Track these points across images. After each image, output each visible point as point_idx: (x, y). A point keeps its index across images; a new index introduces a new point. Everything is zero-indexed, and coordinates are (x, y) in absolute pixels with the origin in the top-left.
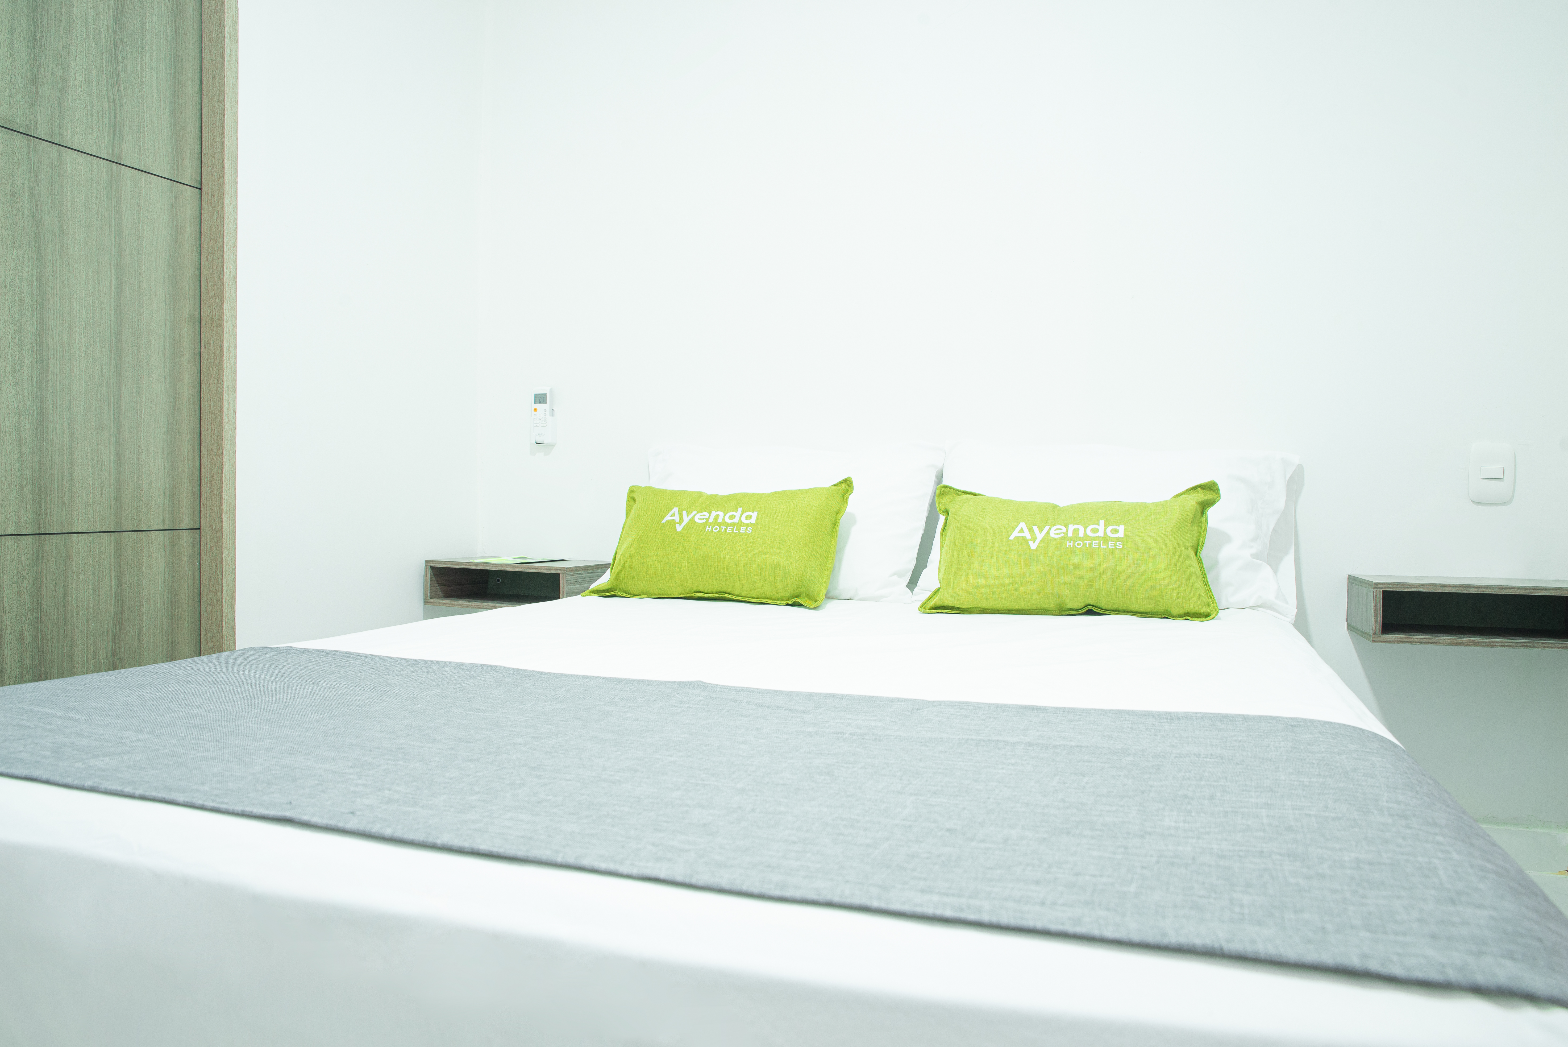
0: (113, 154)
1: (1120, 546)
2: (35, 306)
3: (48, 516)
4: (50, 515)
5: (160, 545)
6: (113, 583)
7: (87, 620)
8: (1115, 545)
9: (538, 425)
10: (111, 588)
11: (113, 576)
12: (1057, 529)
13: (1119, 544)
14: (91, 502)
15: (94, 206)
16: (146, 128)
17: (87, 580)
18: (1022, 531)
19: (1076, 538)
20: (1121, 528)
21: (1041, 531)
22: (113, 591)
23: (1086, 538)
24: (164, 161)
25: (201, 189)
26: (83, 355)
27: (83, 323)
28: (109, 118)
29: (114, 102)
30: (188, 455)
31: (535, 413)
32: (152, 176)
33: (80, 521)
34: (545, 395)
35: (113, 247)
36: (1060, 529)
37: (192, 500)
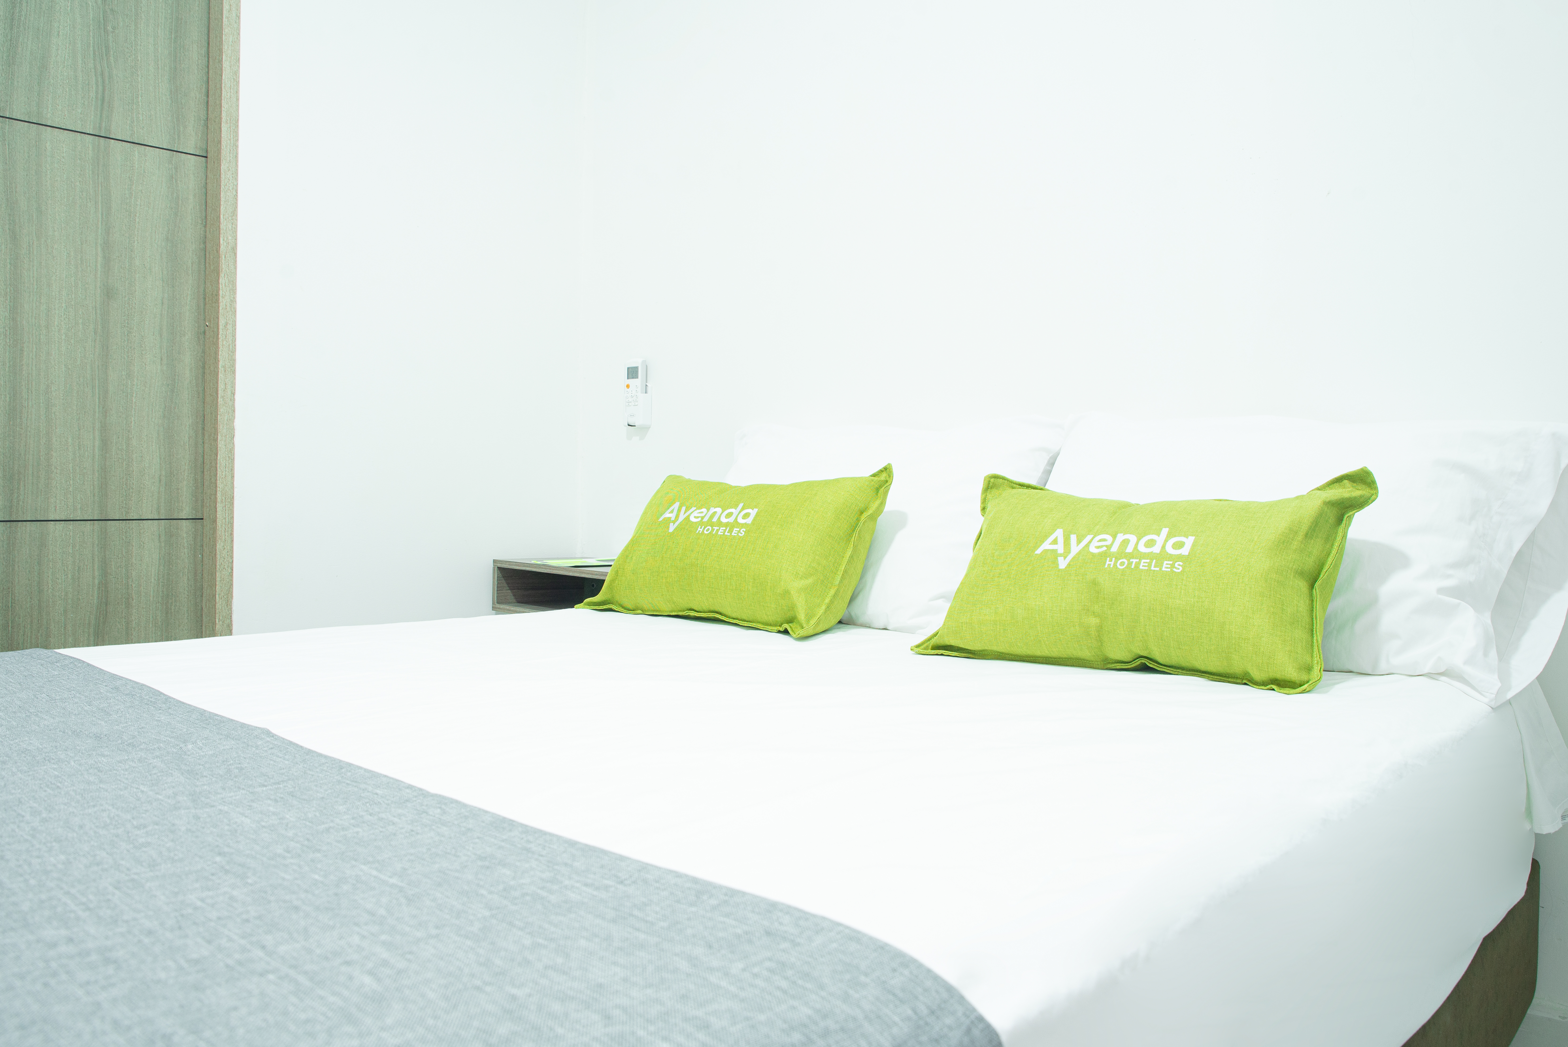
0: (100, 128)
1: (1179, 567)
2: (8, 290)
3: (21, 503)
4: (23, 502)
5: (154, 535)
6: (96, 573)
7: (65, 611)
8: (1173, 566)
9: (630, 404)
10: (94, 578)
11: (96, 566)
12: (1100, 541)
13: (1179, 565)
14: (71, 489)
15: (78, 183)
16: (140, 98)
17: (66, 569)
18: (1055, 542)
19: (1121, 554)
20: (1189, 541)
21: (1079, 542)
22: (97, 582)
23: (1136, 554)
24: (161, 131)
25: (206, 157)
26: (63, 337)
27: (64, 305)
28: (97, 92)
29: (102, 74)
30: (189, 441)
31: (628, 390)
32: (147, 147)
33: (58, 508)
34: (637, 368)
35: (100, 224)
36: (1104, 540)
37: (194, 488)
